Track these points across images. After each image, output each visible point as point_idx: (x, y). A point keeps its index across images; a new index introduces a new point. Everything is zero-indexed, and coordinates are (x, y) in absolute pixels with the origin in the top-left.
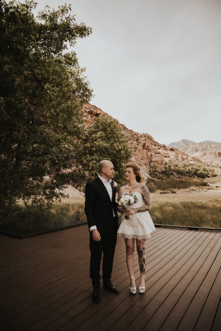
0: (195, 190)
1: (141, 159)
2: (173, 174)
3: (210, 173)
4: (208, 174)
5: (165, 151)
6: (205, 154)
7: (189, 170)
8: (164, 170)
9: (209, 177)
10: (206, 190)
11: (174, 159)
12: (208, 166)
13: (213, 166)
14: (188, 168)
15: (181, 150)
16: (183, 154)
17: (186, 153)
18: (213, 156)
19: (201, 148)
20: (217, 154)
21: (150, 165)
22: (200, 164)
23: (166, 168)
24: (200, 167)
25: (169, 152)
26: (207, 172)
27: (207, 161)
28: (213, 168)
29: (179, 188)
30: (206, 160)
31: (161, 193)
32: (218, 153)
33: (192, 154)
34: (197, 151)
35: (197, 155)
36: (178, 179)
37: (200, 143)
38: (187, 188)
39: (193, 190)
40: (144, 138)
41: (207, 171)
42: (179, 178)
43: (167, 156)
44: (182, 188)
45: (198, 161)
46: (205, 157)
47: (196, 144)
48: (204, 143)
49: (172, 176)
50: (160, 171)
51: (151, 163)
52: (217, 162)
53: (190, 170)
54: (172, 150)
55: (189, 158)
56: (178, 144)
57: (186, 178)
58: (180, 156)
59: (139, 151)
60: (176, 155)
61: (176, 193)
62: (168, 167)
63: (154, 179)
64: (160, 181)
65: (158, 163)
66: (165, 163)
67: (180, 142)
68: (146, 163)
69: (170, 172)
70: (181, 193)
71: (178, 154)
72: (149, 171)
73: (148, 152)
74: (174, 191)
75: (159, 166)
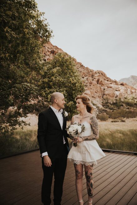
1: (96, 92)
2: (123, 106)
5: (116, 85)
8: (115, 102)
11: (124, 93)
14: (136, 100)
15: (130, 85)
16: (132, 88)
17: (135, 87)
21: (103, 97)
23: (117, 100)
25: (120, 86)
29: (128, 117)
31: (112, 122)
36: (127, 110)
38: (135, 117)
40: (98, 74)
42: (128, 108)
43: (118, 90)
44: (131, 118)
49: (122, 107)
50: (112, 103)
51: (104, 96)
54: (122, 84)
56: (128, 79)
57: (135, 109)
58: (129, 90)
59: (94, 85)
60: (126, 89)
61: (125, 122)
62: (118, 99)
63: (106, 109)
64: (112, 111)
65: (110, 96)
66: (116, 96)
67: (130, 77)
68: (100, 96)
69: (120, 104)
70: (129, 122)
71: (128, 88)
72: (102, 103)
73: (102, 86)
74: (123, 120)
75: (111, 98)
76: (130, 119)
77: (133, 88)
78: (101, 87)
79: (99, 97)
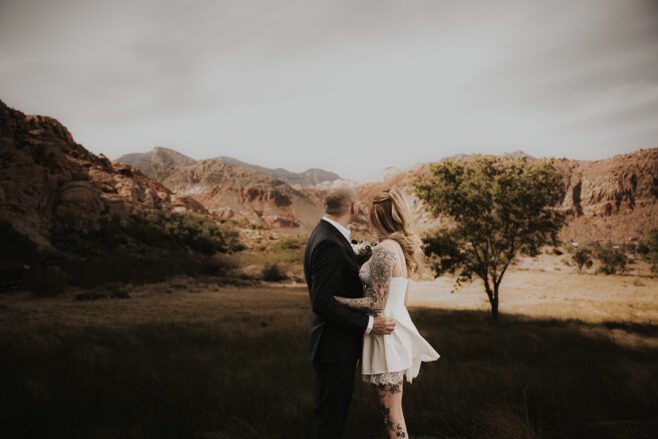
0: (185, 287)
1: (26, 192)
2: (124, 242)
3: (228, 241)
4: (223, 243)
5: (103, 174)
6: (215, 191)
7: (172, 230)
8: (97, 227)
9: (224, 251)
10: (216, 286)
11: (131, 199)
12: (222, 222)
13: (235, 223)
14: (168, 225)
15: (154, 175)
16: (159, 186)
17: (166, 184)
18: (235, 199)
19: (207, 174)
20: (245, 192)
21: (54, 211)
22: (203, 216)
23: (103, 222)
24: (201, 223)
25: (117, 178)
26: (218, 239)
27: (221, 209)
28: (237, 228)
29: (139, 281)
30: (217, 206)
31: (80, 298)
32: (250, 191)
33: (183, 188)
34: (196, 181)
35: (195, 191)
36: (140, 256)
37: (205, 162)
38: (163, 280)
39: (178, 287)
40: (42, 130)
41: (219, 234)
42: (143, 251)
43: (111, 188)
44: (148, 283)
45: (197, 206)
46: (216, 199)
47: (195, 162)
48: (214, 162)
49: (122, 246)
50: (86, 231)
51: (60, 207)
52: (245, 214)
53: (176, 232)
54: (126, 172)
55: (173, 198)
56: (146, 158)
57: (164, 252)
58: (147, 191)
59: (20, 166)
60: (137, 186)
61: (128, 297)
62: (110, 220)
63: (65, 254)
64: (84, 259)
65: (82, 208)
66: (103, 208)
67: (151, 153)
68: (43, 205)
69: (117, 236)
70: (143, 297)
71: (144, 186)
72: (50, 231)
73: (52, 173)
74: (121, 289)
75: (84, 216)
76: (146, 285)
77: (163, 187)
78: (49, 174)
79: (38, 209)
